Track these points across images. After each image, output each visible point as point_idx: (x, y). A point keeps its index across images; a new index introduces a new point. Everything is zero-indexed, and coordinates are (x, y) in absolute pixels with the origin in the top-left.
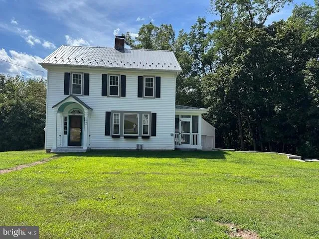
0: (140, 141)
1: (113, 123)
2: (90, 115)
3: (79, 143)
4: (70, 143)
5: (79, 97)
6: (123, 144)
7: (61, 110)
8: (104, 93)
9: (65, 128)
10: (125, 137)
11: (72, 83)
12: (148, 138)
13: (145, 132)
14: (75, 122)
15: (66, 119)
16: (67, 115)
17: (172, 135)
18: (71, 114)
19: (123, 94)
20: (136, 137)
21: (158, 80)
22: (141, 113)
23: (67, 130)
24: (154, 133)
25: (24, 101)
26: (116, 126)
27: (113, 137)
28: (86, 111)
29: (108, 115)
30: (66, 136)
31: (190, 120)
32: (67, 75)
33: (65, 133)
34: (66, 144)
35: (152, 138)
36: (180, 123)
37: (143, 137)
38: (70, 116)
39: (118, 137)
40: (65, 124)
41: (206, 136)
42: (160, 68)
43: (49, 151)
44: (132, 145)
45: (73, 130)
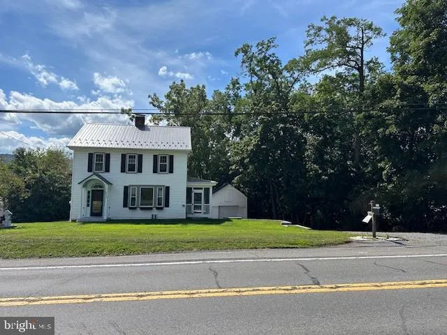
0: (155, 212)
1: (130, 197)
2: (109, 189)
3: (100, 214)
4: (93, 214)
5: (101, 174)
6: (139, 214)
7: (85, 186)
8: (123, 170)
9: (88, 201)
10: (142, 209)
11: (95, 161)
12: (162, 209)
13: (160, 204)
14: (96, 195)
15: (89, 192)
16: (90, 190)
17: (184, 206)
18: (94, 189)
19: (140, 171)
20: (151, 209)
21: (171, 158)
22: (156, 186)
23: (90, 203)
24: (167, 205)
25: (46, 174)
26: (133, 199)
27: (130, 208)
28: (106, 186)
29: (126, 188)
30: (89, 208)
31: (202, 192)
32: (91, 156)
33: (88, 205)
34: (88, 215)
35: (166, 208)
36: (193, 194)
37: (157, 208)
38: (92, 190)
39: (135, 208)
40: (89, 197)
41: (237, 206)
42: (173, 147)
43: (74, 221)
44: (147, 215)
45: (95, 203)
